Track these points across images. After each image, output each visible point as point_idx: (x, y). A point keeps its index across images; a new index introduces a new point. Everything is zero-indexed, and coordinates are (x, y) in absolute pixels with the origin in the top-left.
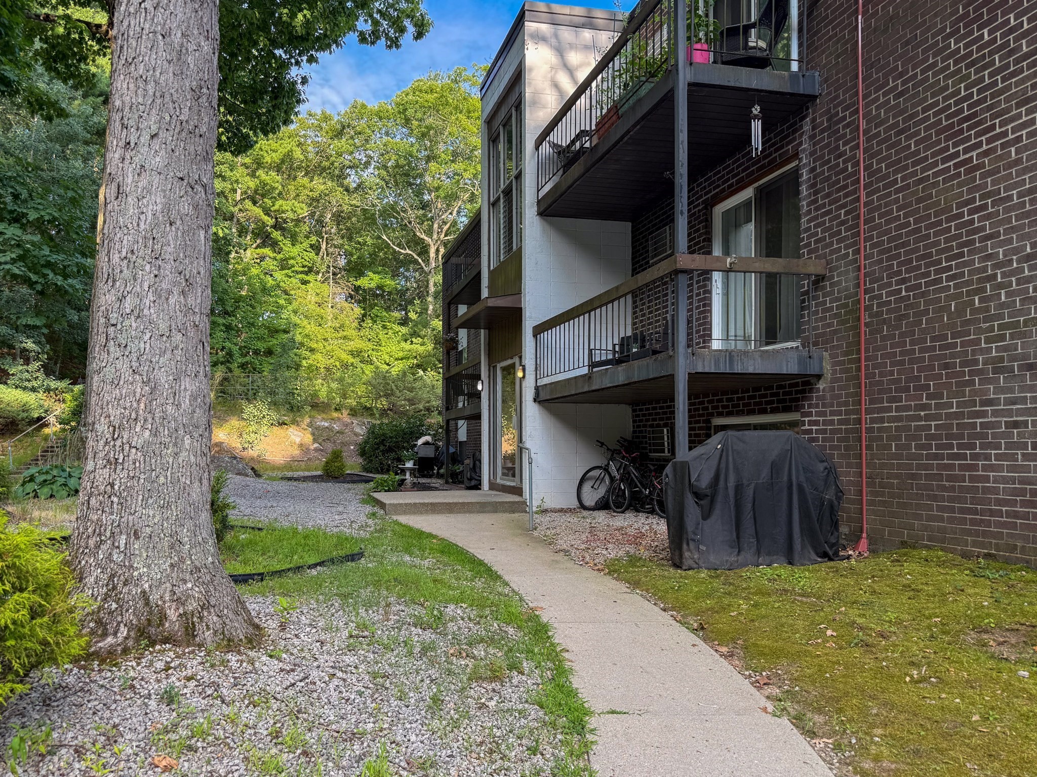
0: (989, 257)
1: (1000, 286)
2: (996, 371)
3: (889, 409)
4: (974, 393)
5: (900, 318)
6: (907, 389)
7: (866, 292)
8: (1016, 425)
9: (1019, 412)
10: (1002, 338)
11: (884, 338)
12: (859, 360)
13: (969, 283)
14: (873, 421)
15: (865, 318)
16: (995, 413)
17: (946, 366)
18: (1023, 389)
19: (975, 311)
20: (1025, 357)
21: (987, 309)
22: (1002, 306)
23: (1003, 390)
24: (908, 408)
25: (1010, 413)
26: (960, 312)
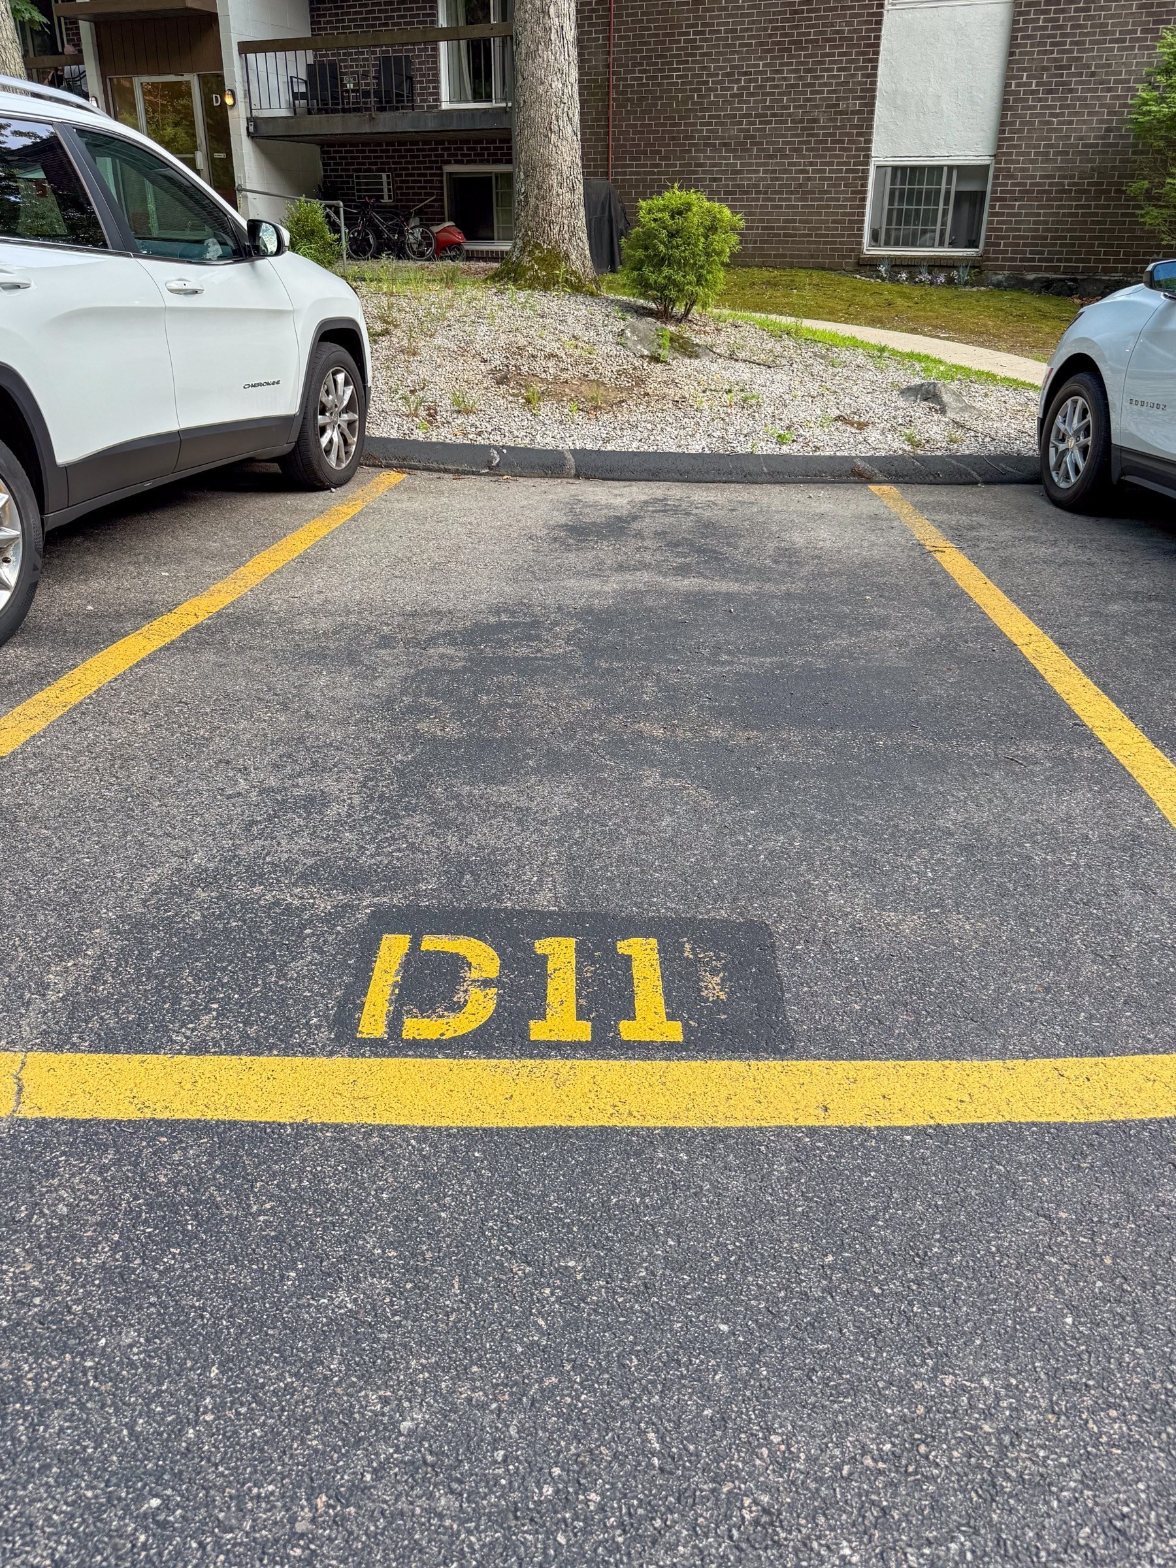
0: (704, 68)
3: (631, 166)
4: (691, 158)
5: (641, 99)
6: (645, 152)
7: (614, 73)
9: (718, 172)
10: (710, 124)
11: (628, 112)
12: (608, 126)
14: (617, 174)
15: (613, 95)
16: (704, 172)
17: (673, 138)
18: (720, 158)
19: (694, 103)
21: (702, 103)
22: (711, 103)
23: (708, 158)
24: (645, 166)
25: (711, 172)
26: (685, 102)
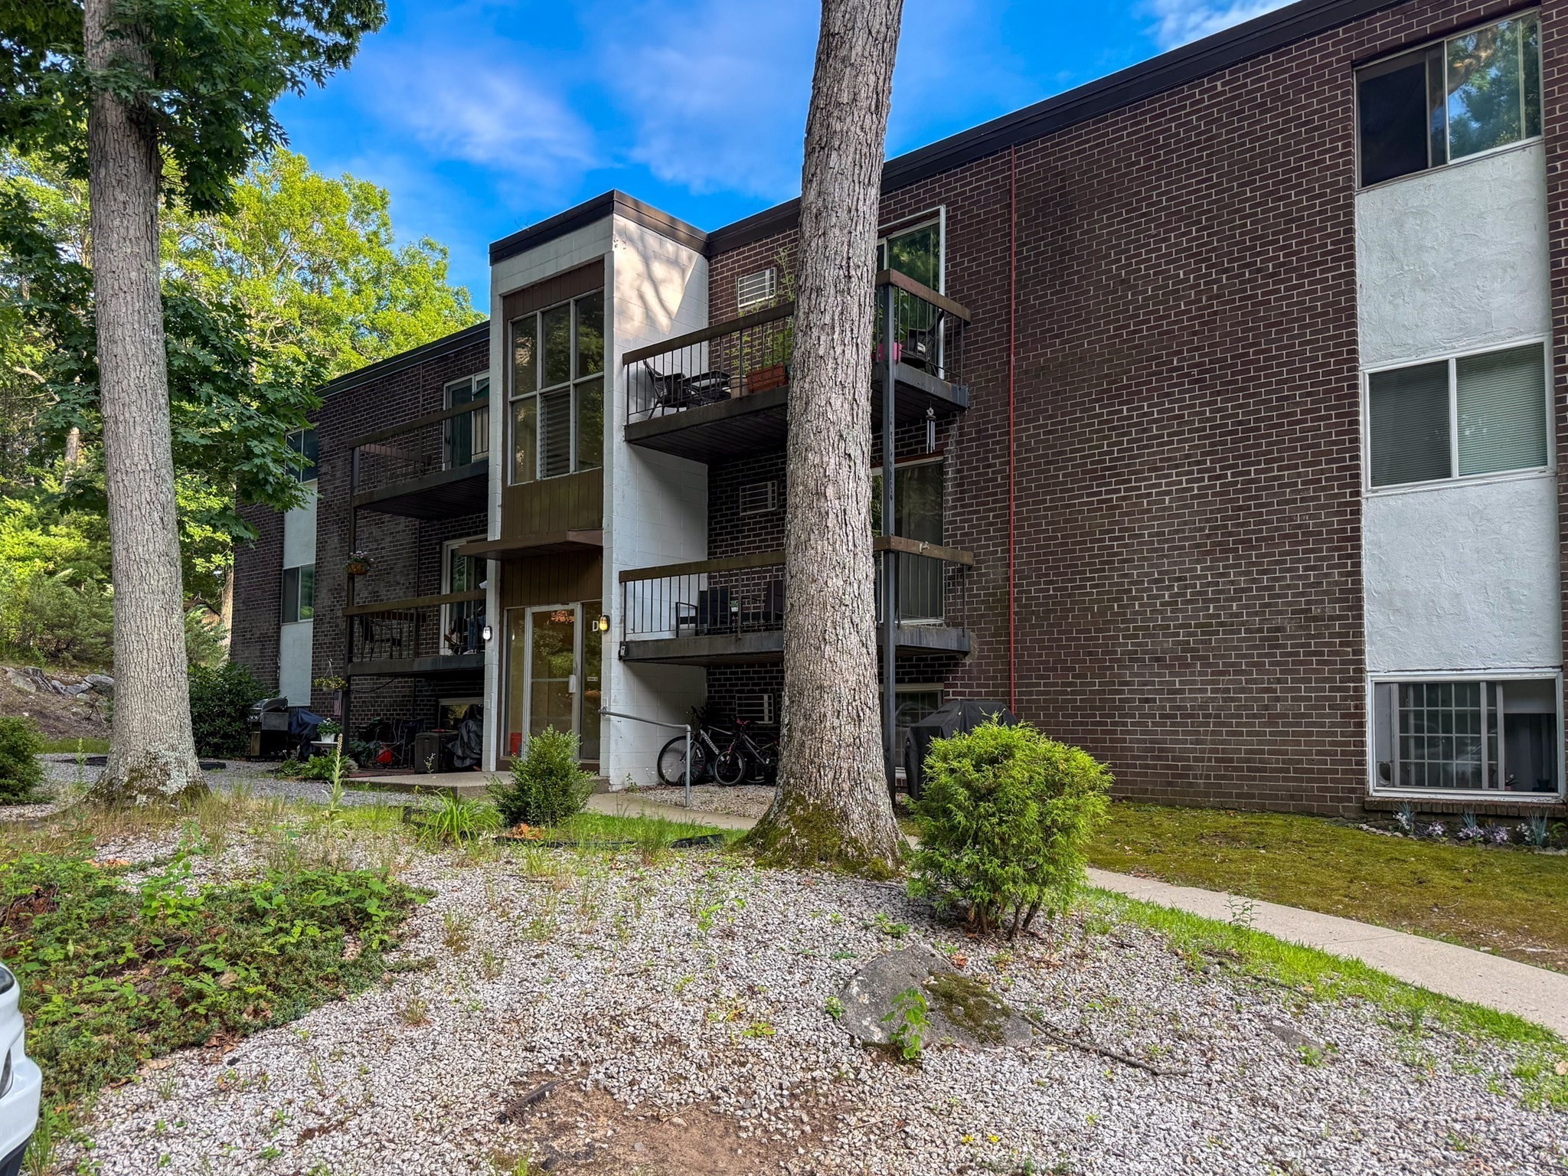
1: (1135, 598)
2: (1131, 660)
3: (1038, 685)
5: (1048, 612)
6: (1055, 669)
7: (1015, 586)
8: (1147, 701)
9: (1149, 692)
10: (1136, 636)
11: (1032, 626)
12: (1009, 642)
13: (1110, 592)
14: (1021, 693)
15: (1014, 608)
16: (1131, 692)
17: (1090, 654)
18: (1152, 675)
19: (1113, 614)
20: (1155, 652)
21: (1125, 614)
22: (1136, 613)
23: (1136, 675)
24: (1055, 685)
26: (1102, 613)
